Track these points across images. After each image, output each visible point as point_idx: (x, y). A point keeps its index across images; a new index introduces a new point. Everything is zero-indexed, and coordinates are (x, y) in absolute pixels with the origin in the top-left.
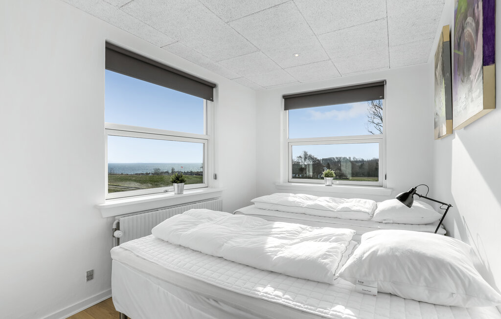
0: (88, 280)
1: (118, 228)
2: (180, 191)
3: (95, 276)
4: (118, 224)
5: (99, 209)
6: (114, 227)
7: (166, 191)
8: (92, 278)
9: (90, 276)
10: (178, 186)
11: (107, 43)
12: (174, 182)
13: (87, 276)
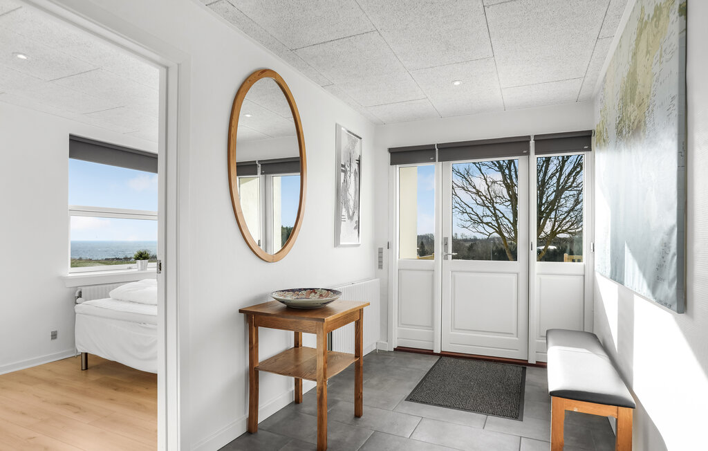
0: (52, 339)
1: (80, 296)
2: (144, 268)
3: (58, 336)
4: (81, 292)
5: (63, 279)
6: (77, 295)
7: (130, 268)
8: (56, 338)
9: (54, 336)
10: (142, 263)
11: (71, 135)
12: (137, 258)
13: (52, 336)
